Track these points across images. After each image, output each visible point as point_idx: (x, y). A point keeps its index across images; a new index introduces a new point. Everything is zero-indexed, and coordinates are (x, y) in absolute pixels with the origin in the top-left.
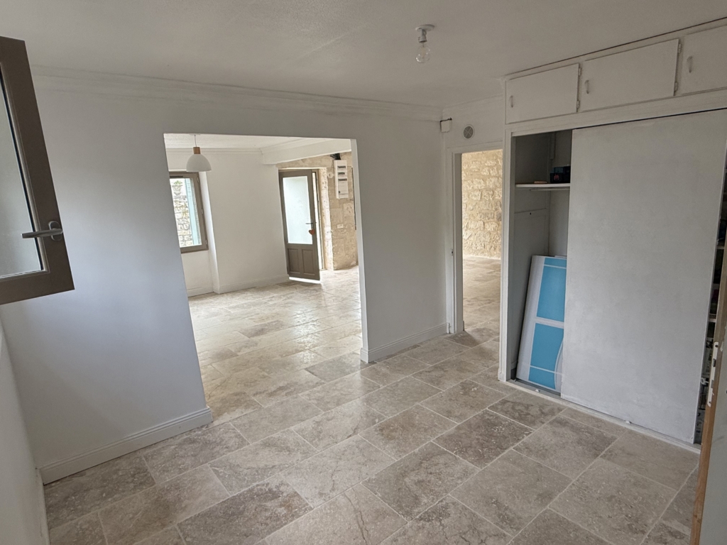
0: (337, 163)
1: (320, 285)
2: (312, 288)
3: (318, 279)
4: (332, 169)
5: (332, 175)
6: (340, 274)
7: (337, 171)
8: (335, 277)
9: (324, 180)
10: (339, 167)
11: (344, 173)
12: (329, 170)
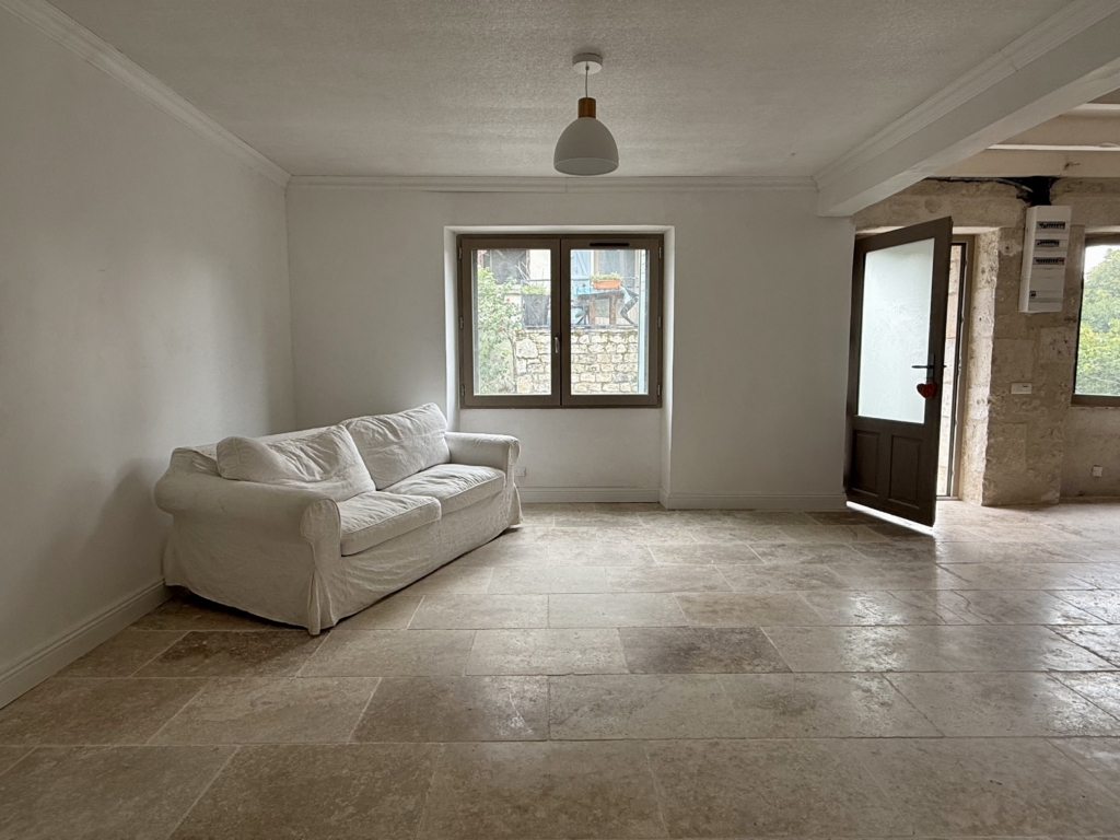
0: (1038, 213)
1: (930, 539)
2: (903, 545)
3: (929, 521)
4: (1016, 232)
5: (1016, 249)
6: (1003, 519)
7: (1033, 235)
8: (984, 524)
9: (987, 263)
10: (1042, 225)
11: (1056, 243)
12: (1006, 234)
